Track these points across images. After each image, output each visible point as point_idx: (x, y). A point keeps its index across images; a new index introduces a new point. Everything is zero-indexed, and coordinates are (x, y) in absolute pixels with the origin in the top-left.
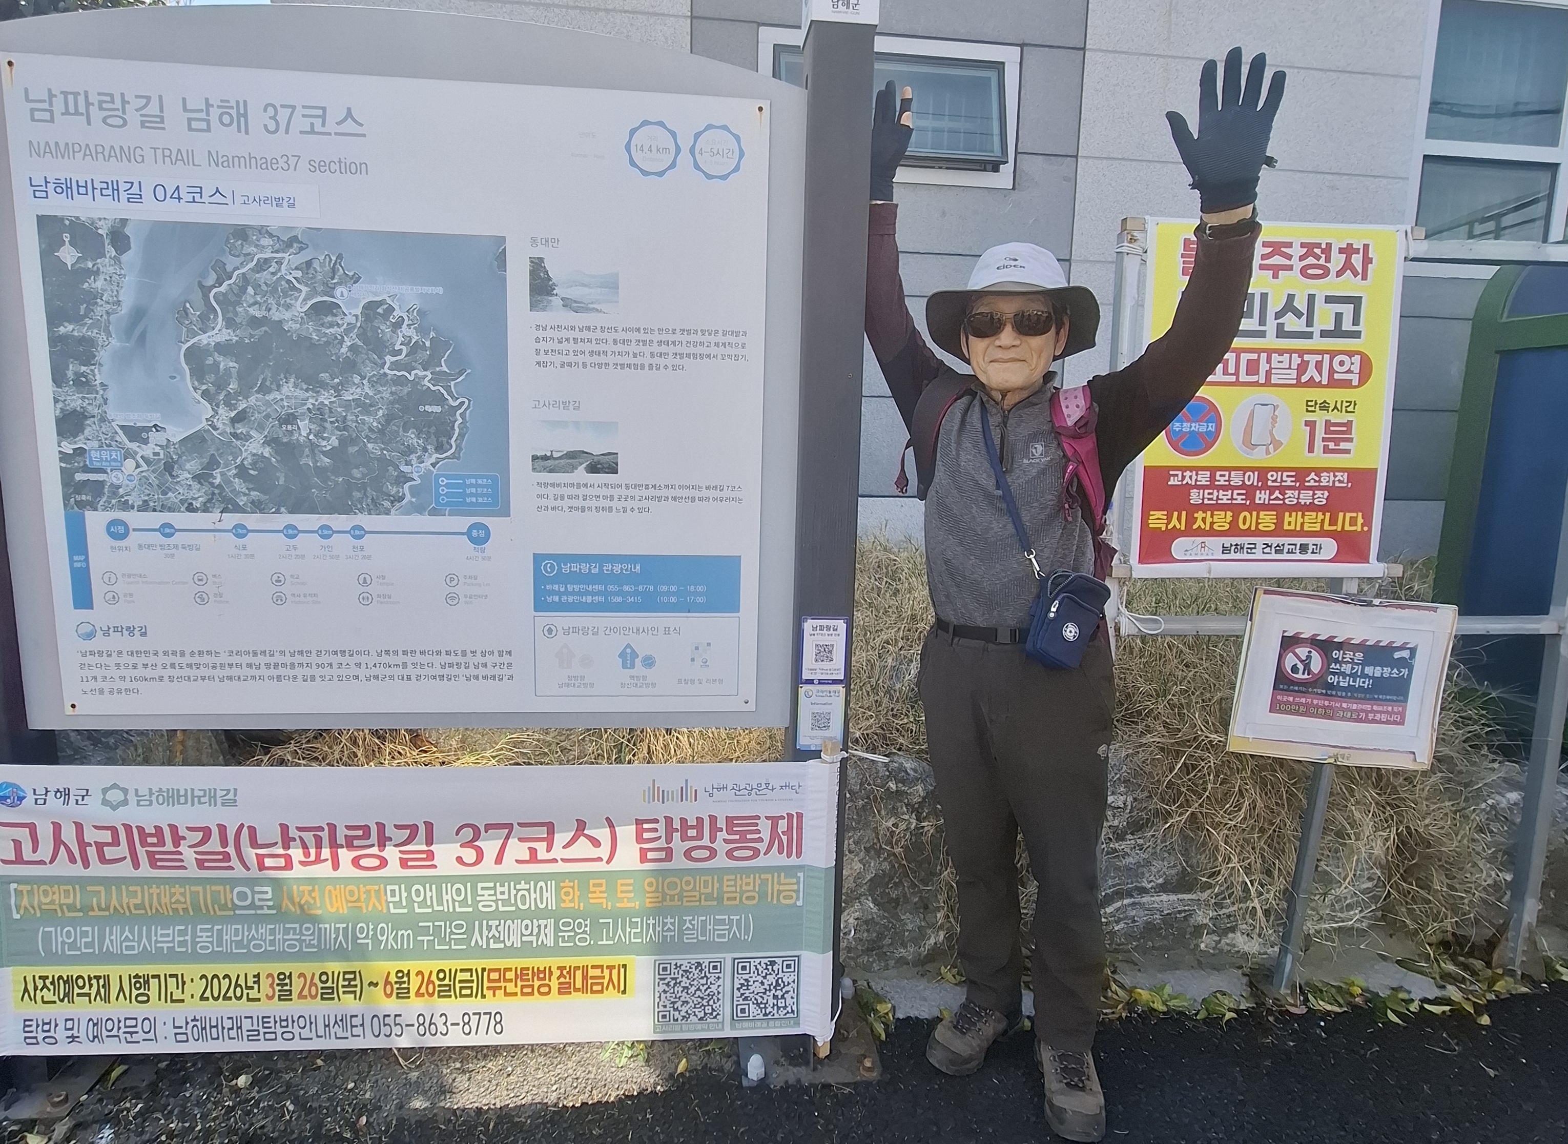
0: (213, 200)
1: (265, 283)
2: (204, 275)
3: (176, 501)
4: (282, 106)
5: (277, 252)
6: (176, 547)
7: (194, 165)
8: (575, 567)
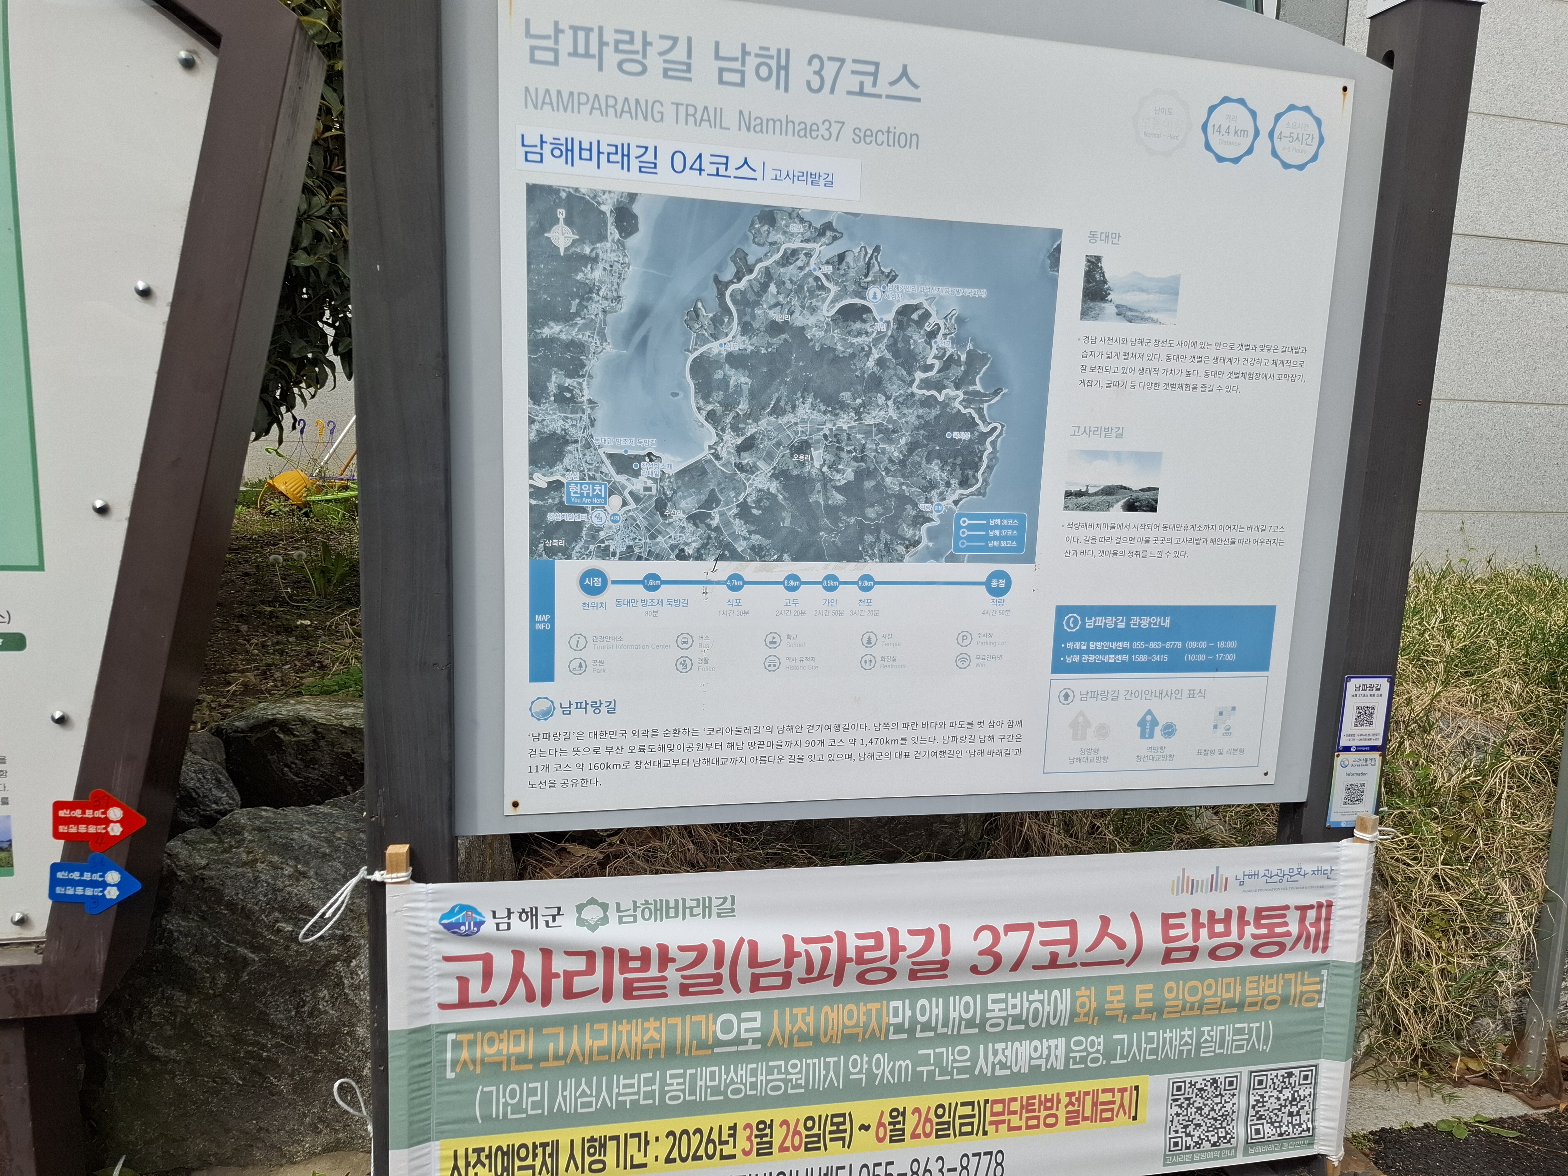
0: (739, 173)
1: (791, 281)
2: (721, 267)
3: (666, 546)
4: (831, 59)
5: (807, 241)
6: (660, 602)
7: (721, 127)
8: (1100, 621)
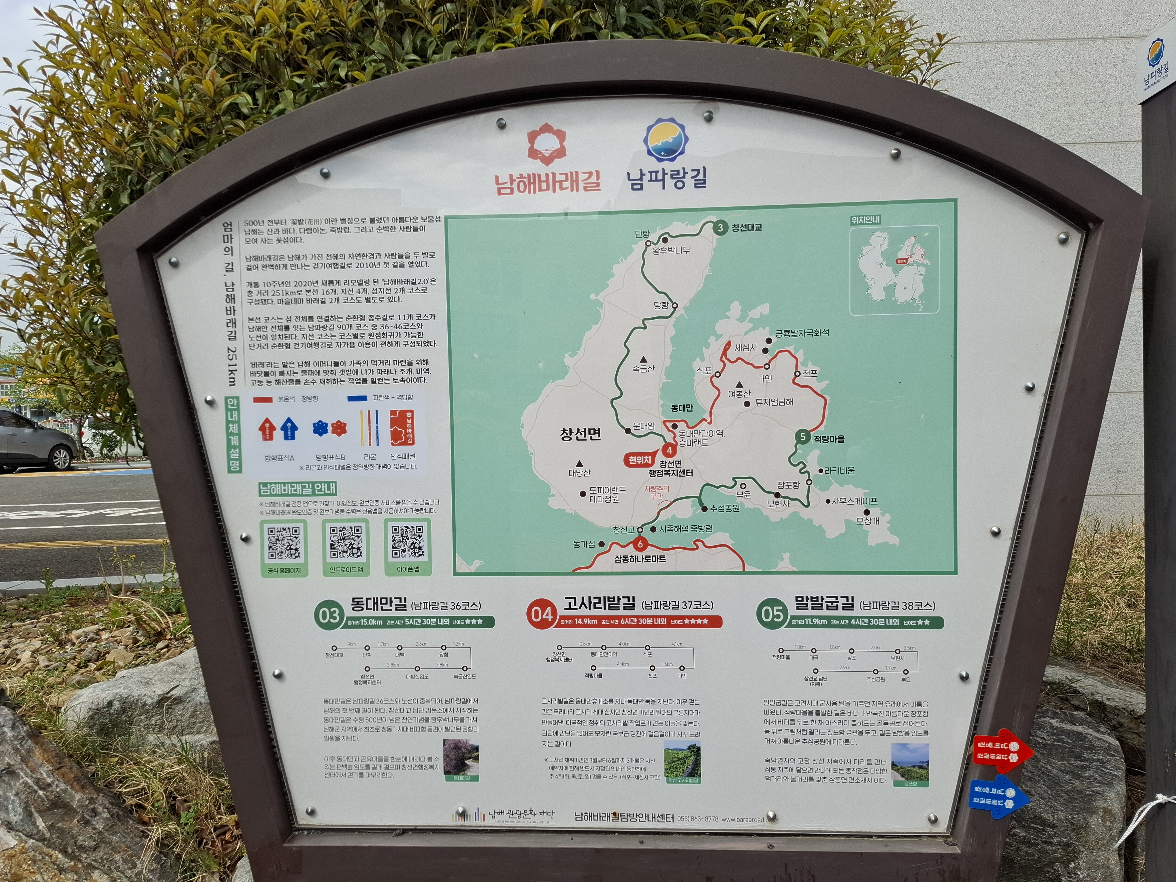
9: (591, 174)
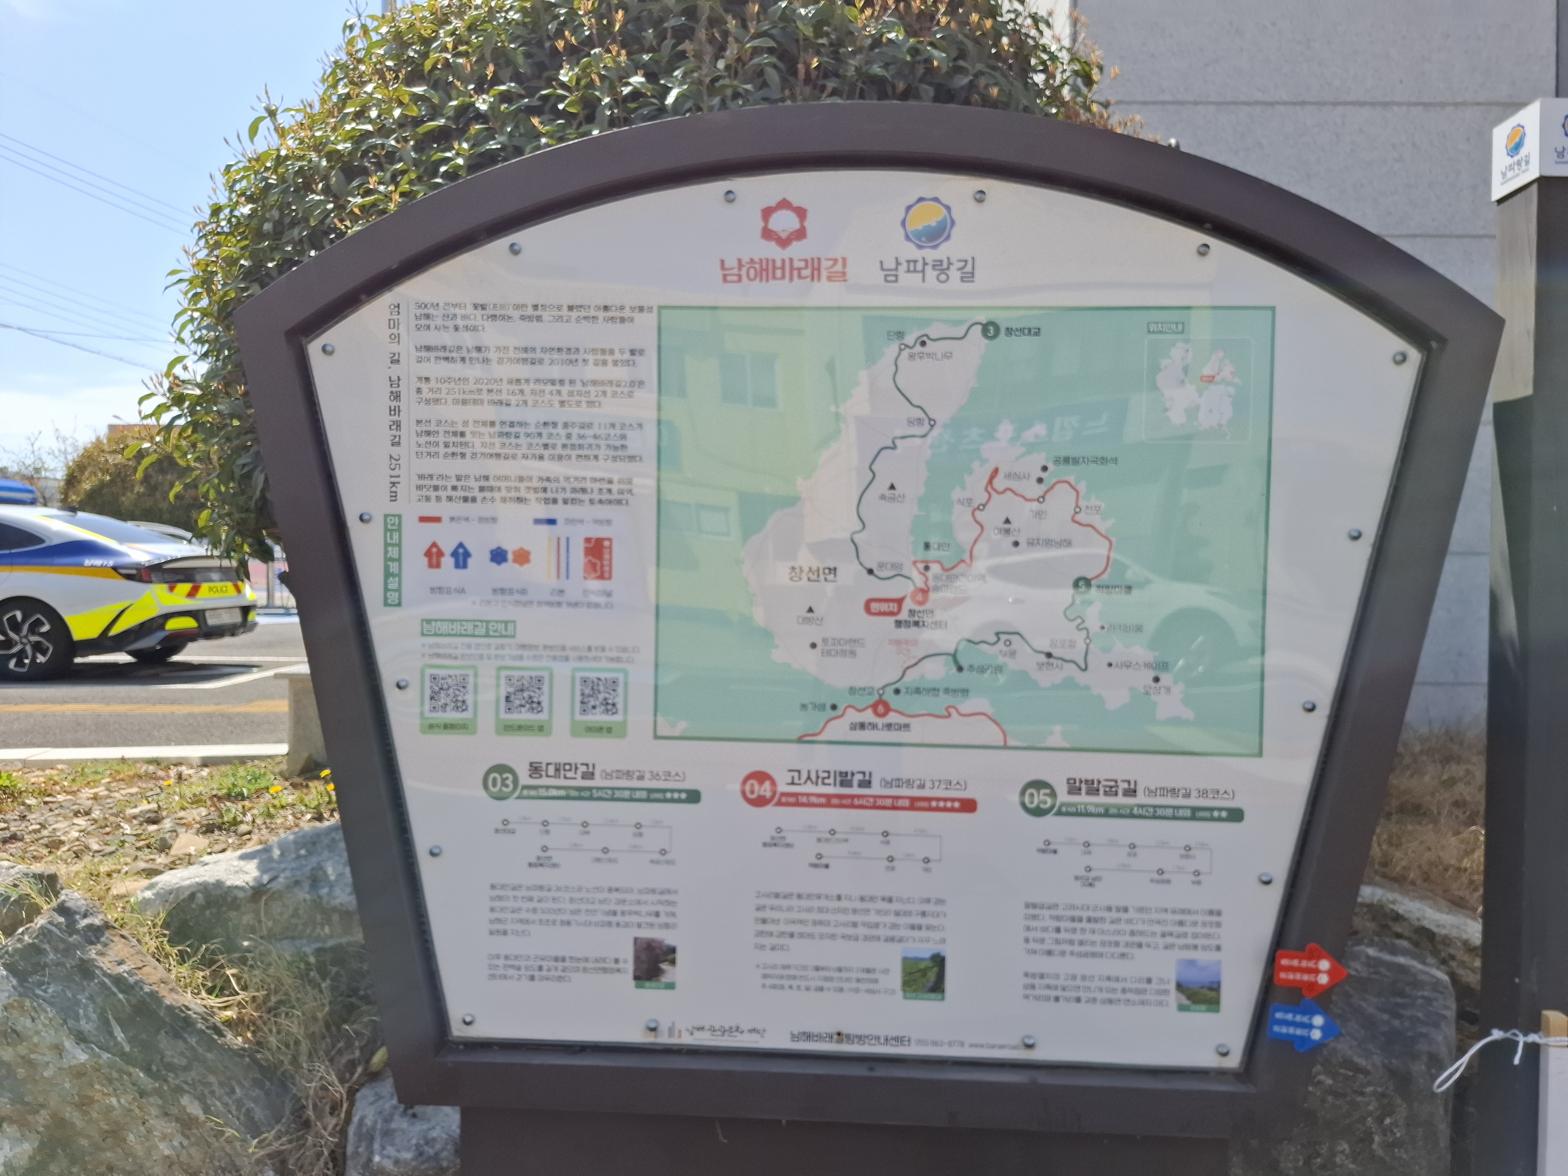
9: (835, 261)
